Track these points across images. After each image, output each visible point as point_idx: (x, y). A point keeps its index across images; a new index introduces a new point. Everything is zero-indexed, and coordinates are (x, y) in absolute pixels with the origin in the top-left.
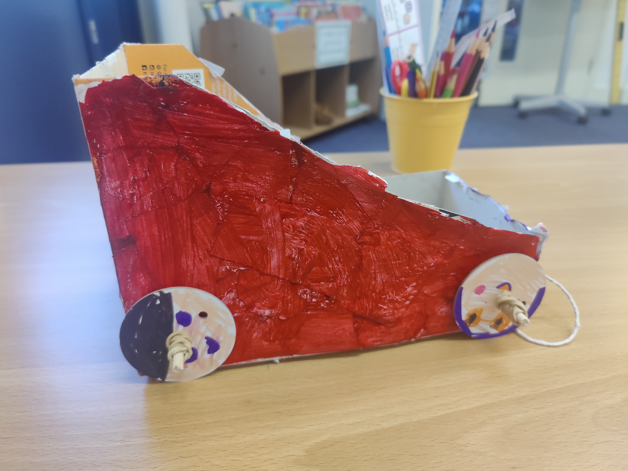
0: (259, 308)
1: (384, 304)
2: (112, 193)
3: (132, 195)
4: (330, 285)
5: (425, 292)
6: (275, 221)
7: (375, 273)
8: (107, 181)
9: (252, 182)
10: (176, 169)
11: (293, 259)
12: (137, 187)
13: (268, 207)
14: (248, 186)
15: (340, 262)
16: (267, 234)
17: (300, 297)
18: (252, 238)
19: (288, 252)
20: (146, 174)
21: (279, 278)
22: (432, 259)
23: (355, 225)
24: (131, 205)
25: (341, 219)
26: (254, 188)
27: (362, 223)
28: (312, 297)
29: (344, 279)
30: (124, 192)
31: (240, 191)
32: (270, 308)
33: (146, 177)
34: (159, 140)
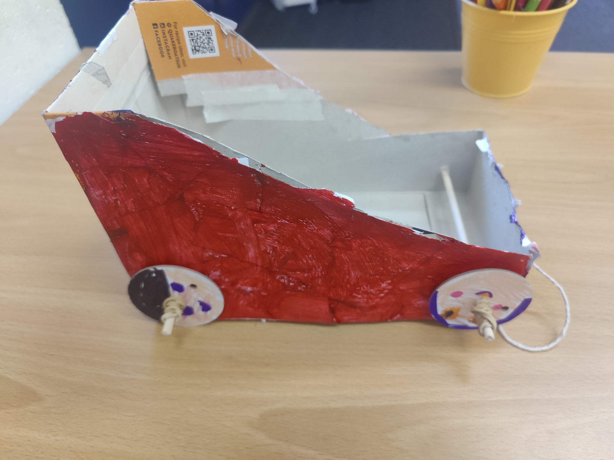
0: (242, 285)
1: (359, 294)
2: (98, 198)
3: (116, 201)
4: (306, 275)
5: (401, 288)
6: (247, 225)
7: (348, 270)
8: (92, 190)
9: (221, 194)
10: (149, 183)
11: (269, 253)
12: (118, 195)
13: (240, 214)
14: (218, 197)
15: (314, 258)
16: (242, 233)
17: (278, 281)
18: (228, 235)
19: (263, 248)
20: (124, 185)
21: (257, 266)
22: (407, 265)
23: (326, 233)
24: (117, 207)
25: (312, 227)
26: (223, 199)
27: (332, 231)
28: (290, 281)
29: (319, 271)
30: (108, 198)
31: (211, 200)
32: (251, 286)
33: (124, 187)
34: (128, 162)
